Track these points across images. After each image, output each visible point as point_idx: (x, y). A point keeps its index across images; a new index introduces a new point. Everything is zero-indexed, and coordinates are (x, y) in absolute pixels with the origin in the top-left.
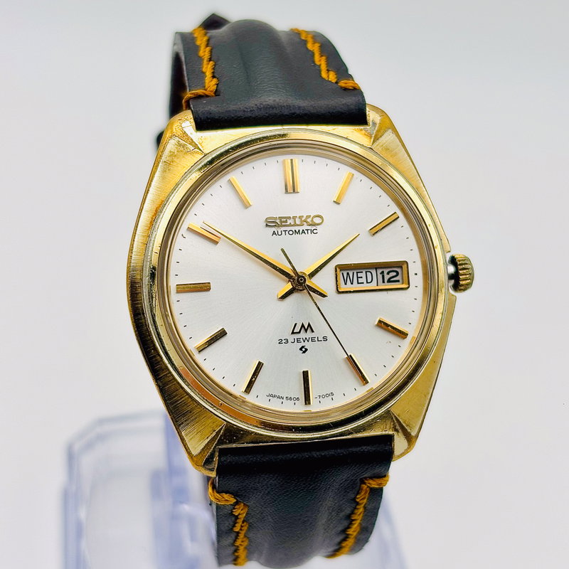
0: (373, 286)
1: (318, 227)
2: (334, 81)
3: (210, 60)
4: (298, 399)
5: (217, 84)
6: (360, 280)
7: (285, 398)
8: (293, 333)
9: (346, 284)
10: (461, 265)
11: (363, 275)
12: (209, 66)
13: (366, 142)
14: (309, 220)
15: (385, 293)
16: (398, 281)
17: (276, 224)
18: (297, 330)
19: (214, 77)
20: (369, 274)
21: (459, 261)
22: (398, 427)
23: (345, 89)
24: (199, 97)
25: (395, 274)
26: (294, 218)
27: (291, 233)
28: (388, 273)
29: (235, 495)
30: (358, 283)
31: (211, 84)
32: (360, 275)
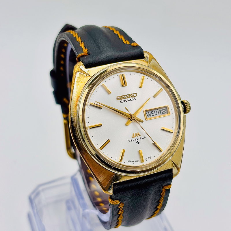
2: (129, 44)
3: (82, 42)
4: (139, 161)
5: (88, 51)
7: (134, 161)
8: (133, 137)
9: (148, 117)
10: (185, 104)
11: (154, 112)
12: (82, 44)
13: (146, 64)
14: (132, 95)
16: (166, 113)
17: (121, 98)
19: (85, 48)
21: (185, 102)
22: (174, 165)
23: (134, 46)
24: (83, 56)
25: (164, 110)
26: (127, 95)
27: (126, 101)
28: (162, 111)
29: (120, 200)
30: (152, 116)
31: (85, 51)
32: (152, 113)
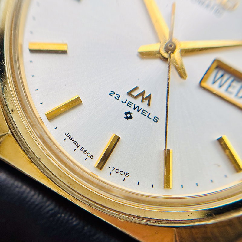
4: (92, 156)
7: (80, 147)
8: (129, 93)
18: (135, 93)
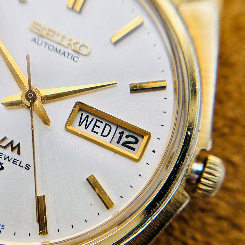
0: (106, 141)
1: (81, 57)
6: (96, 129)
9: (80, 125)
10: (209, 168)
11: (102, 125)
14: (76, 46)
15: (113, 153)
16: (133, 149)
18: (4, 144)
20: (108, 128)
21: (211, 163)
25: (133, 140)
27: (51, 48)
28: (127, 137)
30: (92, 131)
32: (98, 124)
